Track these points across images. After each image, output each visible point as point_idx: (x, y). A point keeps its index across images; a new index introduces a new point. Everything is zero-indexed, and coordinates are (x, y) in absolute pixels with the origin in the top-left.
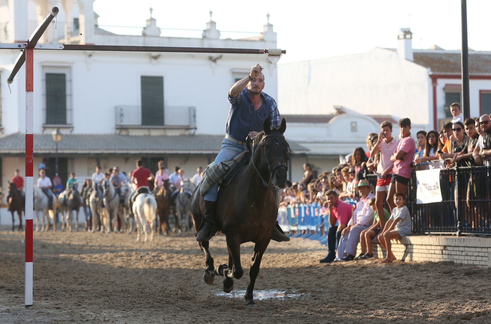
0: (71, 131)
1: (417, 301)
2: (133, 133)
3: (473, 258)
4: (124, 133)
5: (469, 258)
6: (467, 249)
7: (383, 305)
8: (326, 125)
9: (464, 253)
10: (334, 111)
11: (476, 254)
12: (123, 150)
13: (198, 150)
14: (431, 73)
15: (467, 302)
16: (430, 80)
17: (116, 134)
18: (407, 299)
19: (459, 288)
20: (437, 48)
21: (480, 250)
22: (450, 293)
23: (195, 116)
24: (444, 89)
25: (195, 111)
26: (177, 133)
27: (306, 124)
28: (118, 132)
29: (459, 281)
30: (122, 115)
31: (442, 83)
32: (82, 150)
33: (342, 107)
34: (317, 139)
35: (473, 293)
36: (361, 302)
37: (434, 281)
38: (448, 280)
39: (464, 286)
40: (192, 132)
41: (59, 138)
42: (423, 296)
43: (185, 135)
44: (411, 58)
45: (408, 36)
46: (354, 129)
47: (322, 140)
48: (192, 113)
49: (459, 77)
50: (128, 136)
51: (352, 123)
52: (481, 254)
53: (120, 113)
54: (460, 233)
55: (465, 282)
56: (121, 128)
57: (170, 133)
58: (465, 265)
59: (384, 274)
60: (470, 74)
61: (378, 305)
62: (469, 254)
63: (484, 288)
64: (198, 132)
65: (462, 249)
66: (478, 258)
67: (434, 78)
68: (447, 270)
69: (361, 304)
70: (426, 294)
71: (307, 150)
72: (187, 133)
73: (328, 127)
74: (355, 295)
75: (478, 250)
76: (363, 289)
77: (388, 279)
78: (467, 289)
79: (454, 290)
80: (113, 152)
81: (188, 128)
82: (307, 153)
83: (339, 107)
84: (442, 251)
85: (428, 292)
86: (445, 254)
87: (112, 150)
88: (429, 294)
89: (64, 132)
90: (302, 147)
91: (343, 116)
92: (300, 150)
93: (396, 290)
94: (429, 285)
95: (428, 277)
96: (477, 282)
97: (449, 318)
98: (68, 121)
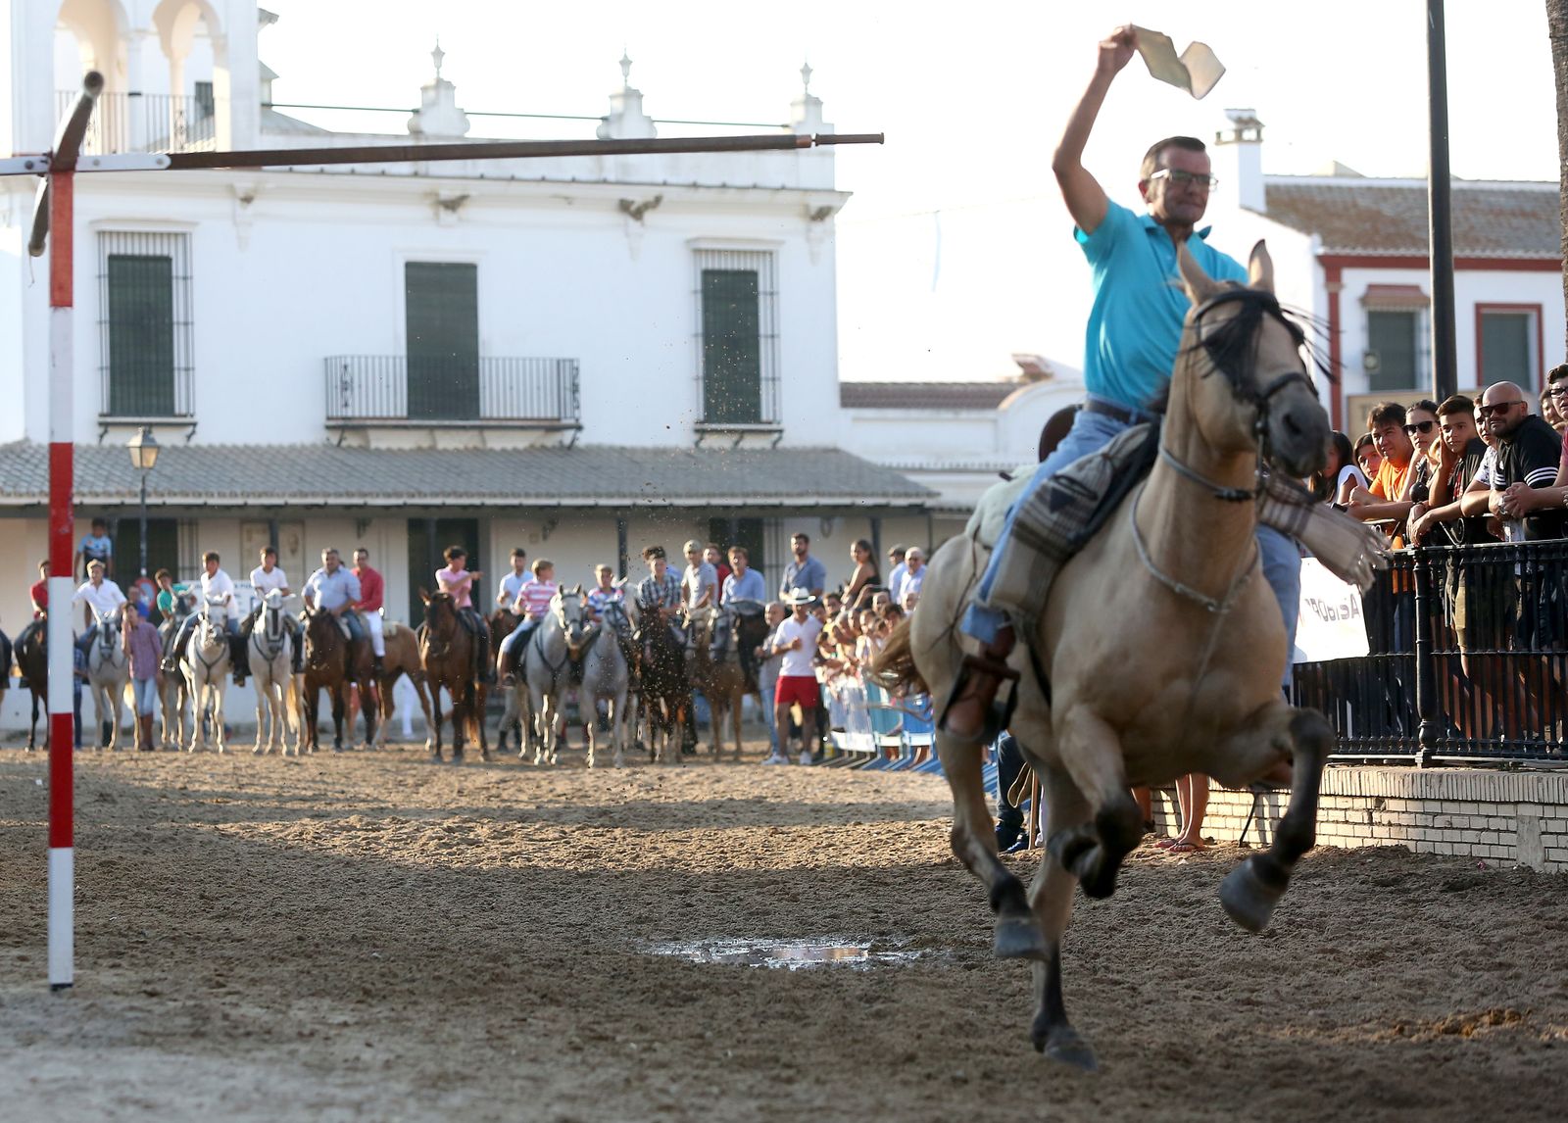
0: (189, 437)
1: (1295, 974)
2: (380, 441)
3: (1469, 836)
4: (352, 441)
5: (1456, 836)
6: (1449, 807)
7: (1187, 987)
8: (990, 414)
9: (1439, 822)
10: (1017, 373)
11: (1481, 823)
12: (349, 494)
13: (586, 495)
14: (1321, 251)
15: (1456, 976)
16: (1321, 273)
17: (327, 446)
18: (1263, 967)
19: (1428, 933)
20: (1341, 171)
21: (1491, 810)
22: (1400, 949)
23: (575, 389)
24: (1364, 301)
25: (576, 371)
26: (520, 441)
27: (927, 413)
28: (334, 438)
29: (1428, 910)
30: (345, 386)
31: (1356, 282)
32: (221, 495)
33: (1039, 358)
34: (962, 461)
35: (1473, 947)
36: (1116, 977)
37: (1345, 909)
38: (1393, 907)
39: (1444, 925)
40: (567, 437)
41: (151, 457)
42: (1313, 959)
43: (543, 448)
44: (1260, 204)
45: (1249, 134)
47: (975, 462)
48: (567, 379)
49: (1419, 263)
50: (364, 449)
52: (1494, 824)
53: (340, 379)
54: (1426, 756)
55: (1446, 914)
56: (343, 426)
57: (497, 442)
58: (1445, 859)
59: (1183, 887)
60: (1456, 252)
61: (1170, 986)
62: (1457, 822)
63: (1510, 932)
64: (584, 439)
65: (1435, 807)
66: (1486, 837)
67: (1332, 267)
68: (1386, 873)
69: (1117, 983)
70: (1324, 951)
71: (930, 494)
72: (552, 440)
73: (995, 421)
74: (1097, 955)
75: (1485, 809)
76: (1118, 936)
77: (1199, 902)
78: (1455, 935)
79: (1413, 938)
80: (320, 501)
81: (553, 427)
82: (929, 503)
83: (1030, 359)
84: (1370, 812)
85: (1329, 946)
86: (1380, 824)
87: (314, 494)
88: (1332, 951)
89: (165, 438)
90: (916, 485)
91: (1042, 386)
92: (907, 495)
93: (1227, 938)
94: (1332, 922)
95: (1327, 896)
96: (1482, 911)
97: (1401, 1030)
98: (180, 406)
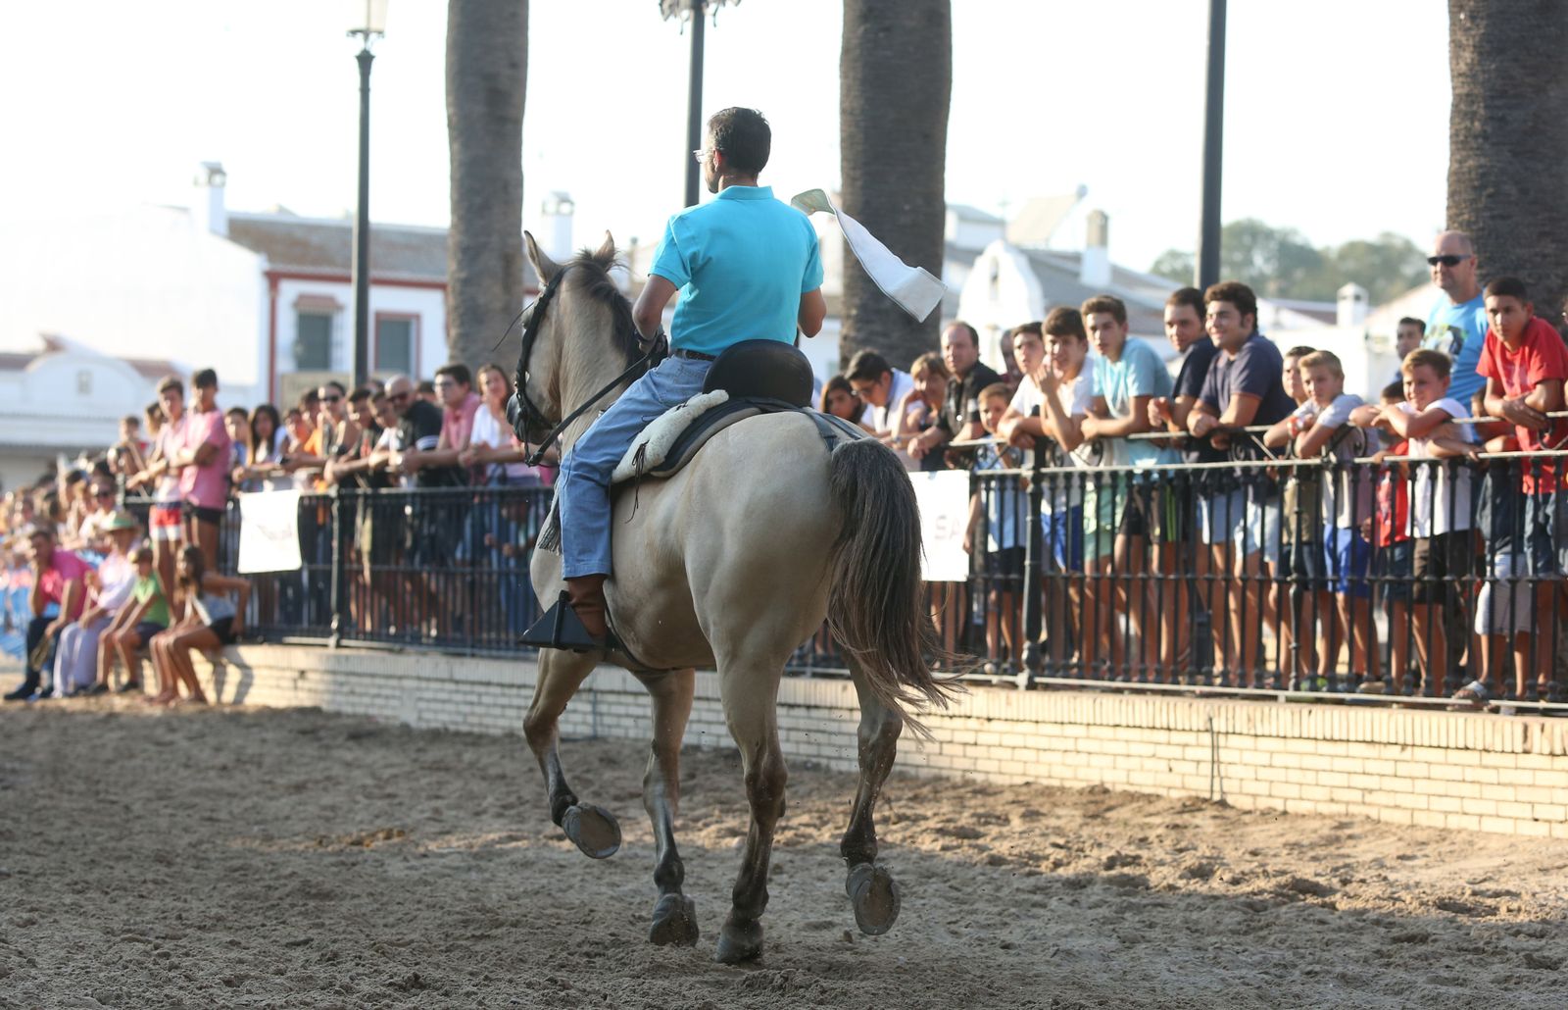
1: (244, 798)
3: (366, 700)
5: (355, 699)
6: (353, 679)
7: (166, 807)
8: (20, 375)
9: (346, 689)
10: (39, 345)
11: (374, 691)
14: (267, 266)
15: (357, 802)
16: (263, 282)
18: (220, 793)
19: (337, 771)
20: (282, 210)
21: (381, 681)
22: (317, 782)
24: (296, 305)
29: (337, 753)
31: (290, 290)
33: (57, 335)
35: (369, 781)
36: (113, 798)
37: (278, 751)
38: (311, 750)
39: (348, 765)
42: (257, 787)
44: (223, 228)
45: (217, 179)
46: (84, 387)
47: (8, 410)
49: (347, 280)
51: (80, 374)
52: (385, 692)
54: (337, 641)
55: (349, 756)
58: (348, 716)
59: (160, 732)
60: (373, 273)
61: (154, 805)
62: (358, 690)
63: (395, 771)
65: (341, 678)
66: (379, 701)
67: (273, 279)
68: (306, 724)
69: (113, 803)
70: (264, 782)
73: (23, 381)
74: (98, 782)
75: (378, 681)
76: (114, 768)
77: (171, 743)
78: (356, 773)
79: (326, 773)
83: (51, 336)
84: (295, 681)
85: (267, 778)
86: (302, 689)
88: (270, 782)
91: (58, 357)
94: (268, 761)
95: (264, 741)
96: (376, 756)
97: (320, 843)
